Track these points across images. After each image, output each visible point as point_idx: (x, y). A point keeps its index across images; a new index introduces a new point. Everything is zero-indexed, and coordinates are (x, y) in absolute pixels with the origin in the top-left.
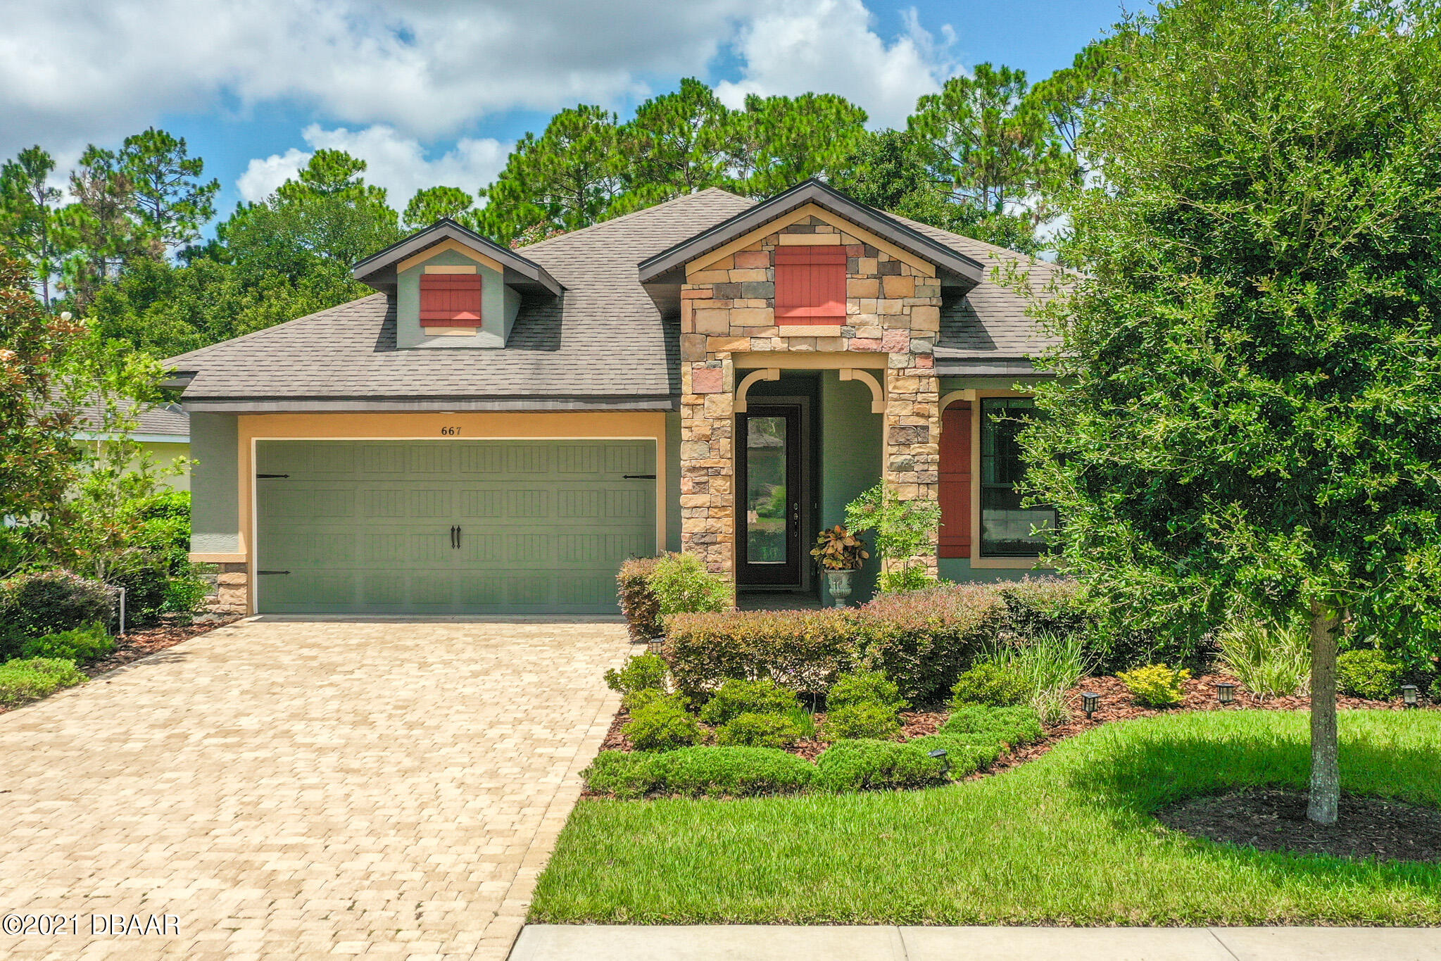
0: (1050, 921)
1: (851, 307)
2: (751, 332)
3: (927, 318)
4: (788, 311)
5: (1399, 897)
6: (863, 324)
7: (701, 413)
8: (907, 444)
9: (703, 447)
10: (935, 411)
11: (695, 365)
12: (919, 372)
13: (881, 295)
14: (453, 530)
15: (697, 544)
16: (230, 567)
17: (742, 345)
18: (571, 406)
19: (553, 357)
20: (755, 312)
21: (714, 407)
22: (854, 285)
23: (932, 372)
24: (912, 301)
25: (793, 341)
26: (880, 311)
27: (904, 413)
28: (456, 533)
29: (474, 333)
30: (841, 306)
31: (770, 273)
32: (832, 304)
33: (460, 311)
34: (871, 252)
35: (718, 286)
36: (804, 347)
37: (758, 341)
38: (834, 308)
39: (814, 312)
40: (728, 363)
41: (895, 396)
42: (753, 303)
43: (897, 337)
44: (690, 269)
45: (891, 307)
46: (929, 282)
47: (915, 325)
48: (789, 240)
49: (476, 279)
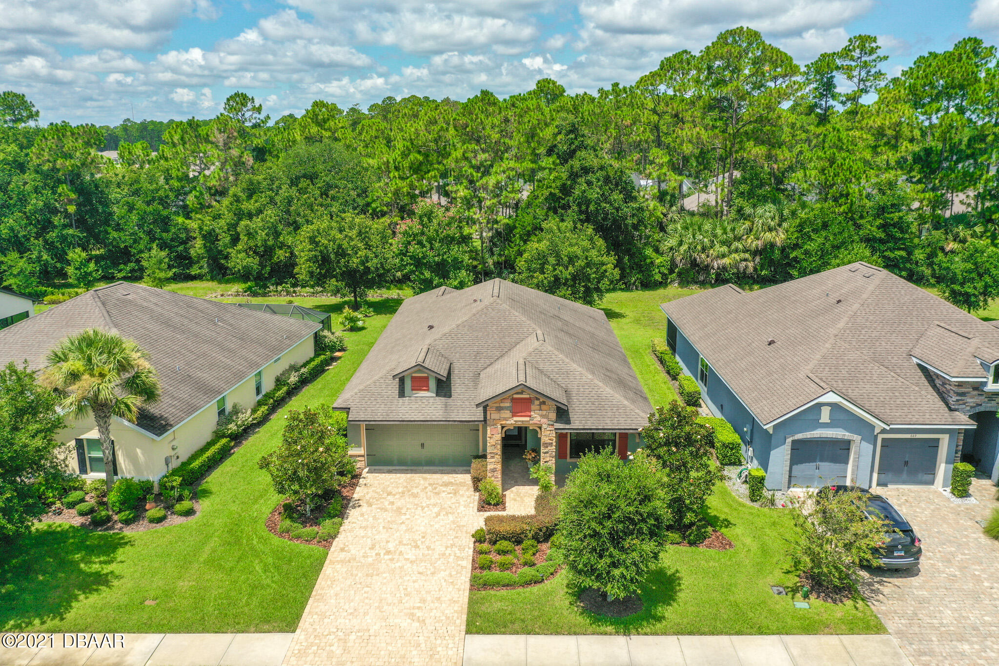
0: (551, 634)
1: (532, 413)
2: (505, 419)
3: (553, 416)
4: (516, 414)
5: (610, 629)
6: (536, 417)
7: (492, 439)
8: (547, 447)
9: (493, 448)
10: (554, 438)
11: (491, 427)
12: (550, 430)
13: (540, 410)
15: (491, 472)
16: (359, 456)
17: (503, 422)
19: (450, 400)
20: (507, 414)
21: (496, 437)
22: (533, 407)
23: (554, 430)
24: (548, 412)
25: (517, 421)
26: (540, 414)
27: (547, 439)
28: (423, 445)
29: (427, 393)
30: (530, 413)
31: (511, 404)
33: (423, 386)
34: (538, 399)
35: (497, 407)
36: (520, 423)
37: (508, 421)
38: (528, 413)
39: (523, 414)
40: (499, 426)
41: (544, 435)
42: (506, 412)
43: (544, 420)
44: (490, 404)
45: (543, 413)
47: (549, 418)
48: (515, 396)
49: (427, 378)
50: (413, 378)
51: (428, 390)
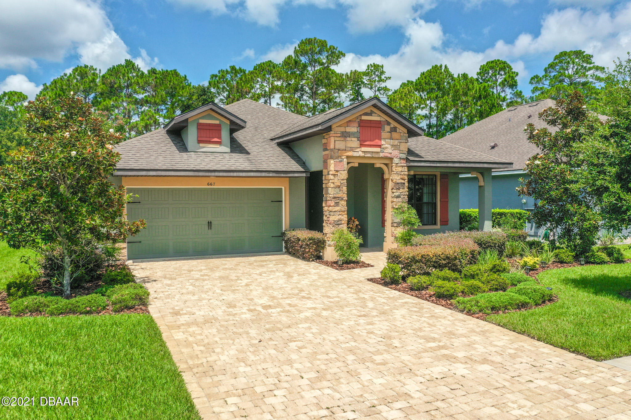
1: (383, 142)
2: (353, 149)
3: (405, 147)
4: (364, 142)
6: (386, 148)
7: (337, 177)
8: (399, 189)
9: (337, 190)
10: (406, 178)
11: (335, 160)
12: (402, 165)
13: (391, 138)
14: (209, 222)
15: (336, 224)
17: (350, 154)
18: (271, 175)
19: (247, 156)
20: (354, 142)
21: (341, 176)
22: (384, 134)
23: (405, 165)
24: (400, 141)
25: (366, 153)
26: (391, 144)
27: (398, 178)
28: (210, 224)
29: (219, 147)
30: (379, 141)
31: (358, 129)
32: (377, 141)
33: (214, 138)
34: (389, 124)
35: (342, 133)
36: (369, 155)
37: (356, 153)
38: (377, 142)
39: (372, 143)
40: (345, 160)
41: (395, 173)
42: (353, 139)
43: (396, 153)
44: (333, 127)
45: (394, 142)
46: (405, 135)
47: (401, 149)
48: (364, 118)
49: (219, 126)
50: (201, 127)
51: (219, 143)
